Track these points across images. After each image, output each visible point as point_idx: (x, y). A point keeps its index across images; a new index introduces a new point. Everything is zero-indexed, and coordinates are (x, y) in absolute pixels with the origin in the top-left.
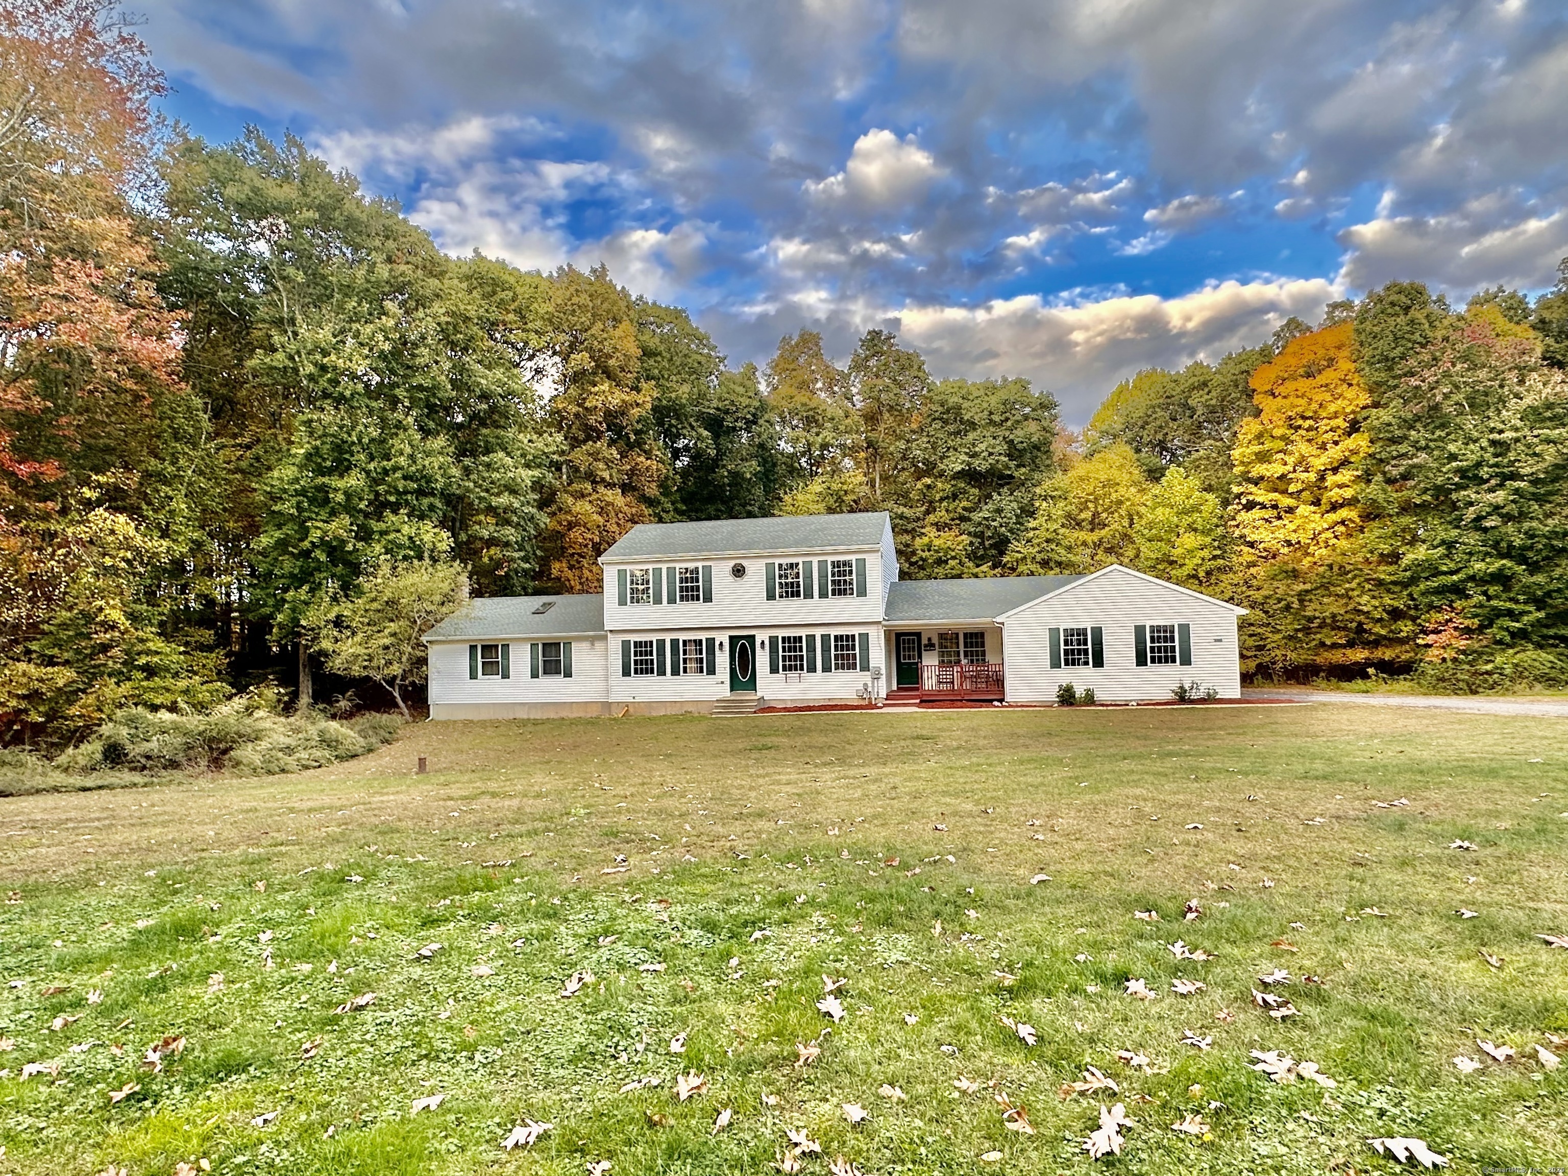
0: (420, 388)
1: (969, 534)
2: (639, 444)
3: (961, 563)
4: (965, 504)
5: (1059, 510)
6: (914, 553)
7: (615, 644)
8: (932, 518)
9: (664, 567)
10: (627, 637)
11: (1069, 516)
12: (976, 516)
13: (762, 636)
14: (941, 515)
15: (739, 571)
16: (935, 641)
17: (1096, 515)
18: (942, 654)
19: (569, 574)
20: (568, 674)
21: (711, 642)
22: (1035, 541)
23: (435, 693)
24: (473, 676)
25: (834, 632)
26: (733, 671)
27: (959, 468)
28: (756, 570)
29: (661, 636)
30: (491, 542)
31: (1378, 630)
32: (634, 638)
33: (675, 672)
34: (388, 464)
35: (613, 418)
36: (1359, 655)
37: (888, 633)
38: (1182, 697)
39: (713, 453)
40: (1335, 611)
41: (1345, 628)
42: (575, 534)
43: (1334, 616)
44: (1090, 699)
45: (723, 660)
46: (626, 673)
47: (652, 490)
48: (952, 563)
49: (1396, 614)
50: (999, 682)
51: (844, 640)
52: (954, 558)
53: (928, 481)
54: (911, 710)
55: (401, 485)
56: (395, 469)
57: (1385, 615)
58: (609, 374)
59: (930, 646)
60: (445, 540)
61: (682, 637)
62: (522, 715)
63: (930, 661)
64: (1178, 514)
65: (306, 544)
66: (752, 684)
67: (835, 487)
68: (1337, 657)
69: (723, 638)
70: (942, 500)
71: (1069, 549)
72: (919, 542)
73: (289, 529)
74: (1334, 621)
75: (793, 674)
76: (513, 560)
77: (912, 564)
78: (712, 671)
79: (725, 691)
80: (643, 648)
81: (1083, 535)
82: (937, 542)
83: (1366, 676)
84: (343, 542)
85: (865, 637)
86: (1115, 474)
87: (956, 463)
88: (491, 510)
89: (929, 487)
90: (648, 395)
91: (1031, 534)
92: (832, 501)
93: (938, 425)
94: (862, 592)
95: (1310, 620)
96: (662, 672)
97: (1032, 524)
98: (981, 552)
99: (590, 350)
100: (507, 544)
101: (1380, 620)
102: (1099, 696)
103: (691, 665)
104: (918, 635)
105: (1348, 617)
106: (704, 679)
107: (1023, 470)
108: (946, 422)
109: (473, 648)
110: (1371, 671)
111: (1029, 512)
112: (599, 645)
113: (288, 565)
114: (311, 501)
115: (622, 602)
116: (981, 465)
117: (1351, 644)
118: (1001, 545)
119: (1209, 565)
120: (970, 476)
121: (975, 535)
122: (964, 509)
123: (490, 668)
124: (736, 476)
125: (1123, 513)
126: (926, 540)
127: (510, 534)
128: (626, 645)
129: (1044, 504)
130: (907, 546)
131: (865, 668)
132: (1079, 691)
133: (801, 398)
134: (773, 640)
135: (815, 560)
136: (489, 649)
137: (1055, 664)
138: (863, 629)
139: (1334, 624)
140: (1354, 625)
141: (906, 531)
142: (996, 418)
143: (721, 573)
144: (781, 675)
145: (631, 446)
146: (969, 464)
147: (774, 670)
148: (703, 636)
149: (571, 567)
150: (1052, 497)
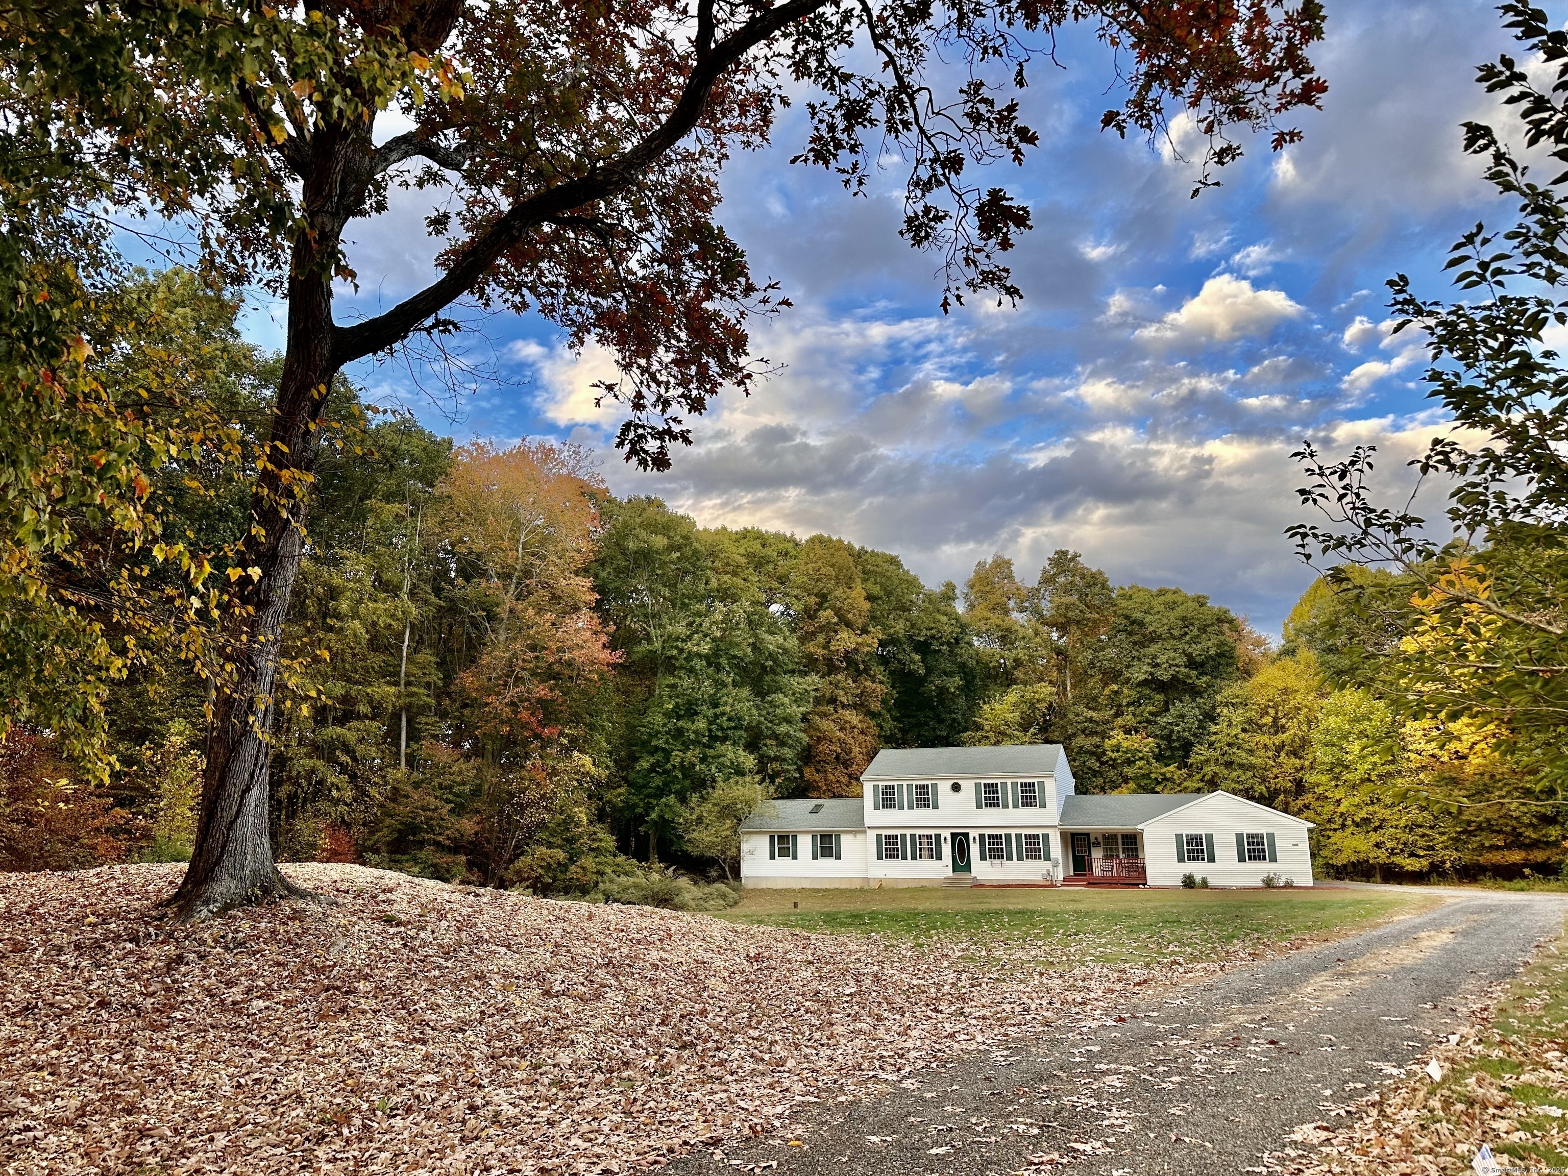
0: (735, 657)
1: (1156, 737)
2: (866, 670)
3: (1148, 763)
4: (1150, 708)
5: (1238, 716)
6: (1104, 753)
7: (872, 835)
8: (1120, 721)
9: (905, 784)
10: (879, 832)
11: (1250, 721)
12: (1162, 720)
13: (973, 834)
14: (1128, 719)
15: (956, 788)
16: (1100, 840)
17: (1276, 719)
18: (1105, 850)
19: (817, 777)
20: (838, 857)
21: (938, 836)
22: (1217, 745)
23: (746, 870)
24: (772, 857)
25: (1024, 832)
26: (954, 858)
27: (1142, 678)
28: (968, 787)
29: (903, 832)
30: (776, 759)
31: (1530, 833)
32: (885, 832)
33: (914, 858)
34: (718, 711)
35: (848, 656)
36: (1516, 857)
37: (1063, 835)
38: (1269, 884)
39: (922, 671)
40: (1489, 815)
41: (1499, 832)
42: (823, 747)
43: (1488, 820)
44: (1204, 884)
45: (947, 849)
46: (879, 857)
47: (876, 706)
48: (1140, 763)
49: (1547, 820)
50: (1142, 871)
51: (1032, 839)
52: (1141, 758)
53: (1115, 687)
54: (1079, 890)
55: (725, 725)
56: (723, 714)
57: (1534, 821)
58: (849, 625)
59: (1097, 844)
60: (749, 761)
61: (918, 832)
62: (807, 885)
63: (1097, 854)
64: (1350, 722)
65: (669, 766)
66: (968, 868)
67: (1028, 696)
68: (1495, 858)
69: (946, 834)
70: (1128, 705)
71: (1251, 752)
72: (1108, 743)
73: (659, 756)
74: (1490, 825)
75: (997, 862)
76: (788, 771)
77: (1102, 763)
78: (939, 858)
79: (949, 873)
80: (891, 839)
81: (1264, 739)
82: (1125, 744)
83: (1524, 877)
84: (694, 765)
85: (1046, 837)
86: (1292, 682)
87: (1139, 673)
88: (776, 736)
89: (1116, 693)
90: (877, 634)
91: (1213, 738)
92: (1025, 708)
93: (1123, 636)
94: (1043, 806)
95: (1469, 823)
96: (904, 858)
97: (1213, 728)
98: (1168, 753)
99: (833, 608)
100: (784, 760)
101: (1531, 825)
102: (1212, 882)
103: (925, 853)
104: (1088, 835)
105: (1501, 821)
106: (934, 863)
107: (1204, 679)
108: (1130, 634)
109: (772, 838)
110: (1527, 871)
111: (1211, 717)
112: (859, 836)
113: (658, 781)
114: (673, 737)
115: (876, 808)
116: (1164, 676)
117: (1508, 847)
118: (1187, 747)
119: (1383, 770)
120: (1152, 683)
121: (1162, 738)
122: (1151, 713)
123: (784, 852)
124: (942, 691)
125: (1301, 718)
126: (1114, 742)
127: (788, 753)
128: (879, 837)
129: (1225, 711)
130: (1098, 747)
131: (1048, 858)
132: (1198, 878)
133: (995, 619)
134: (982, 837)
135: (1009, 782)
136: (783, 838)
137: (1181, 859)
138: (1045, 831)
139: (1488, 827)
140: (1508, 829)
141: (1096, 733)
142: (1176, 633)
143: (944, 787)
144: (988, 863)
145: (859, 673)
146: (1151, 674)
147: (983, 858)
148: (932, 832)
149: (818, 771)
150: (1233, 705)
